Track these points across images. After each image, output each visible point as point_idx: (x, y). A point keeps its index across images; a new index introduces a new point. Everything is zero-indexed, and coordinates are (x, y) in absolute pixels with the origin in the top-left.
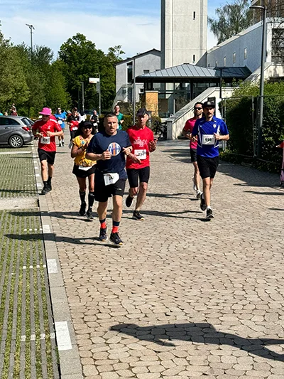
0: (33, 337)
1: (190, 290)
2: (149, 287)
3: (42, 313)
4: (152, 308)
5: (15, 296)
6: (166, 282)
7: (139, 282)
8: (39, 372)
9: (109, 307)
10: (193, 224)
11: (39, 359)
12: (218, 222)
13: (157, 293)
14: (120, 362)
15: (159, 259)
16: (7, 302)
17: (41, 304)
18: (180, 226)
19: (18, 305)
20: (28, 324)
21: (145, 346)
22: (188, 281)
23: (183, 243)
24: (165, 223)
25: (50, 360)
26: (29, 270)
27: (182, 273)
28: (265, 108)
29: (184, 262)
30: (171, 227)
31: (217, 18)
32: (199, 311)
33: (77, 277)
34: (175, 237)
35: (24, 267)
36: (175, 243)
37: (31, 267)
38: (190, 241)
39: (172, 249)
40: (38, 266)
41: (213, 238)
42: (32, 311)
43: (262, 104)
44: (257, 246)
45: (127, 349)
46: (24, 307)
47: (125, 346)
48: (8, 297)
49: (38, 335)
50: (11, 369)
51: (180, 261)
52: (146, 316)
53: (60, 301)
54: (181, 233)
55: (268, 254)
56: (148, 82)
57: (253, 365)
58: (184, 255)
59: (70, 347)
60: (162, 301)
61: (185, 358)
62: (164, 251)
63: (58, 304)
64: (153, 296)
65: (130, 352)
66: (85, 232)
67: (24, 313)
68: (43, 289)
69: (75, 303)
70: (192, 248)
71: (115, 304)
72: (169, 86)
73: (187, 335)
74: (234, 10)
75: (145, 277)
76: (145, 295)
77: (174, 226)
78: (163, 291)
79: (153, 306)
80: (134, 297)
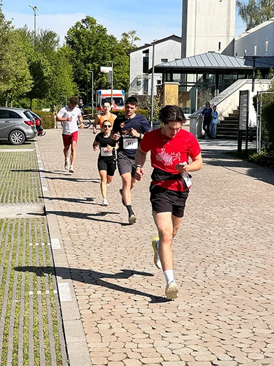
1: (239, 330)
2: (187, 324)
3: (54, 356)
4: (194, 354)
5: (20, 332)
6: (207, 318)
7: (173, 317)
10: (232, 243)
12: (262, 241)
13: (198, 332)
15: (196, 287)
16: (10, 339)
17: (53, 344)
18: (217, 245)
19: (24, 344)
22: (235, 318)
23: (223, 267)
24: (197, 240)
26: (36, 297)
27: (227, 307)
29: (227, 291)
30: (206, 245)
32: (254, 361)
33: (96, 307)
34: (212, 259)
35: (31, 293)
36: (213, 266)
37: (39, 292)
38: (231, 264)
39: (210, 273)
40: (47, 292)
41: (258, 260)
42: (42, 354)
46: (32, 346)
48: (11, 332)
51: (222, 289)
53: (76, 339)
54: (218, 253)
56: (167, 72)
58: (226, 281)
60: (206, 345)
62: (200, 277)
63: (74, 344)
64: (192, 336)
66: (102, 249)
67: (32, 355)
68: (55, 323)
69: (95, 344)
70: (234, 274)
71: (145, 345)
75: (180, 311)
76: (183, 335)
77: (210, 244)
78: (206, 330)
79: (194, 351)
80: (169, 337)
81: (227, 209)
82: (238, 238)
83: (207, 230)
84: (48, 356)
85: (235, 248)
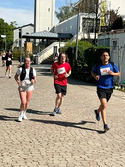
1: (42, 131)
2: (23, 130)
4: (24, 139)
6: (31, 128)
7: (19, 127)
9: (4, 139)
10: (45, 102)
13: (27, 132)
14: (8, 164)
15: (29, 117)
18: (39, 103)
21: (19, 156)
22: (41, 127)
27: (39, 124)
28: (78, 52)
29: (40, 119)
30: (35, 103)
31: (59, 12)
32: (45, 141)
34: (36, 108)
43: (77, 50)
44: (72, 112)
45: (11, 158)
47: (11, 156)
52: (21, 143)
54: (39, 106)
55: (76, 115)
56: (28, 38)
57: (67, 164)
60: (29, 136)
61: (37, 161)
64: (25, 134)
65: (13, 159)
71: (7, 137)
72: (38, 41)
73: (39, 151)
74: (66, 9)
75: (22, 125)
76: (21, 133)
77: (37, 103)
78: (30, 132)
79: (24, 138)
80: (16, 134)
81: (45, 90)
82: (47, 100)
83: (36, 98)
85: (46, 104)
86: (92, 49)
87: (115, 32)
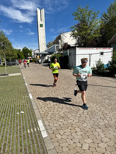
0: (25, 97)
8: (28, 103)
11: (27, 101)
16: (19, 91)
19: (22, 91)
20: (24, 94)
25: (29, 101)
31: (47, 45)
35: (21, 85)
37: (23, 85)
49: (26, 96)
50: (22, 103)
52: (44, 92)
55: (61, 80)
56: (37, 54)
59: (32, 98)
62: (45, 81)
63: (29, 91)
68: (26, 88)
69: (32, 90)
70: (49, 80)
71: (39, 90)
72: (41, 55)
74: (50, 43)
84: (25, 93)
86: (62, 56)
87: (70, 50)
